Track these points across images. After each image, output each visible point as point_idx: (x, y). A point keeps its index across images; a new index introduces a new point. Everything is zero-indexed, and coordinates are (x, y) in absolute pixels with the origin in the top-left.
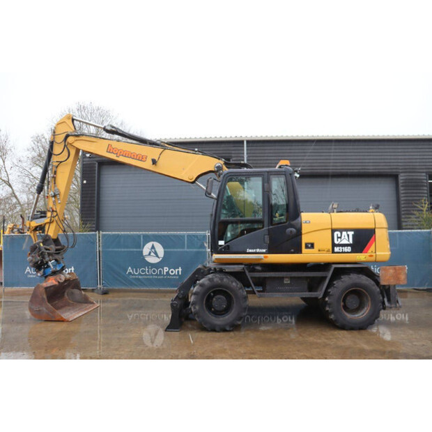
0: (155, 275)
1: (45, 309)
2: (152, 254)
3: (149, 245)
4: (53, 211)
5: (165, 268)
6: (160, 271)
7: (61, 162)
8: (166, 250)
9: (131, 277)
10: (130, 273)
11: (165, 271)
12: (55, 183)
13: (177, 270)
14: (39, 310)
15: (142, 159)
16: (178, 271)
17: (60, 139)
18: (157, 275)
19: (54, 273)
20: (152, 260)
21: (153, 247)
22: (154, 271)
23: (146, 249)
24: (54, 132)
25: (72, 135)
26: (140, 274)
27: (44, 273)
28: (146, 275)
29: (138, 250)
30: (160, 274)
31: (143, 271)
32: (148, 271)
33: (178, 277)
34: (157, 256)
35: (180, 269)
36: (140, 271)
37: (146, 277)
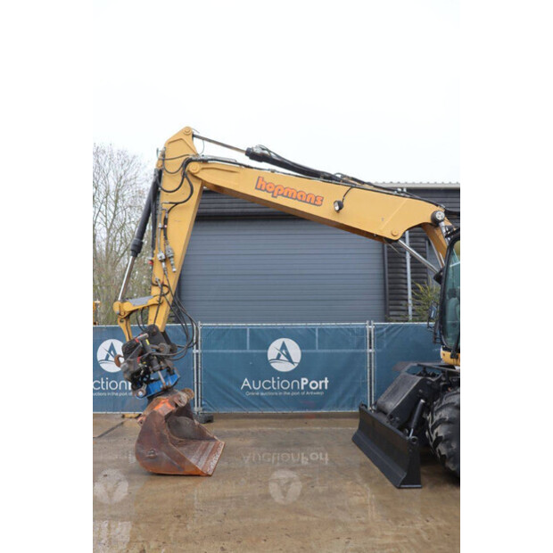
0: (288, 391)
1: (164, 454)
2: (282, 357)
3: (277, 344)
4: (163, 285)
5: (303, 379)
6: (295, 384)
7: (177, 204)
8: (304, 351)
9: (248, 394)
10: (246, 388)
11: (303, 384)
12: (166, 238)
13: (321, 382)
14: (155, 457)
15: (316, 201)
16: (323, 384)
17: (174, 166)
18: (289, 390)
19: (166, 391)
20: (283, 367)
21: (284, 346)
22: (285, 385)
23: (273, 350)
24: (163, 155)
25: (196, 161)
26: (262, 389)
27: (148, 391)
28: (272, 390)
29: (260, 351)
30: (295, 389)
31: (267, 385)
32: (276, 385)
33: (322, 393)
34: (290, 360)
35: (326, 381)
36: (262, 384)
37: (273, 394)
